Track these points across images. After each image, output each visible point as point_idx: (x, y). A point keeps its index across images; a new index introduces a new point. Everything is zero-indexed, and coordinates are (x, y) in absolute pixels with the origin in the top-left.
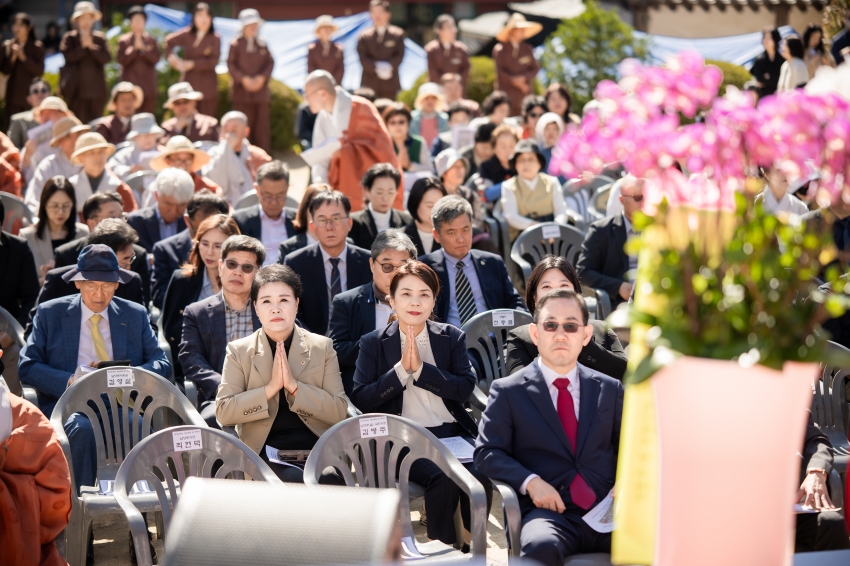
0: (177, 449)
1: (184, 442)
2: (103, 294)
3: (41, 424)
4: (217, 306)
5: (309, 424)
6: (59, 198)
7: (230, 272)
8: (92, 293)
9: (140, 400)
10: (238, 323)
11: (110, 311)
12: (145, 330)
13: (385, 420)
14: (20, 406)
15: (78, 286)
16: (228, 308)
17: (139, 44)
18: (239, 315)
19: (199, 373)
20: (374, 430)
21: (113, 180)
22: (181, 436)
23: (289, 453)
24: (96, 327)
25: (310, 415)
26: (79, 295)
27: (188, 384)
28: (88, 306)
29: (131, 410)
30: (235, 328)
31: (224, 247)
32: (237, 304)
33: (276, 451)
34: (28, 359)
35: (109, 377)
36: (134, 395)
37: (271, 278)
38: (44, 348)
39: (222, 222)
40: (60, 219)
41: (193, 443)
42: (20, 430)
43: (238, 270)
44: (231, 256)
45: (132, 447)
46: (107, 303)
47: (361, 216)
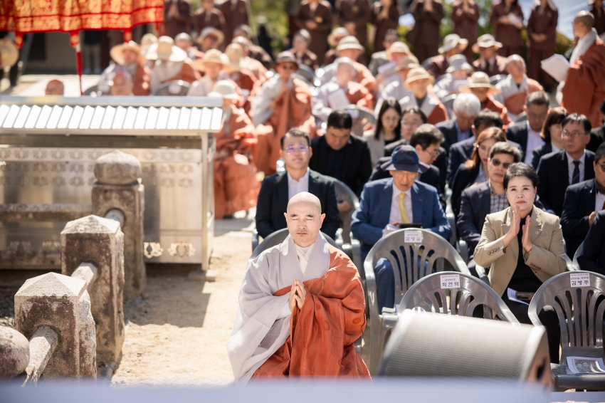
0: (442, 287)
1: (447, 282)
2: (408, 180)
3: (349, 266)
4: (485, 191)
5: (538, 275)
6: (391, 113)
7: (495, 167)
8: (400, 179)
9: (426, 252)
10: (499, 203)
11: (412, 191)
12: (435, 205)
13: (589, 276)
14: (335, 253)
15: (391, 173)
16: (492, 192)
17: (466, 8)
18: (500, 197)
19: (470, 235)
20: (580, 282)
21: (433, 101)
22: (446, 278)
23: (523, 294)
24: (401, 202)
25: (540, 269)
26: (392, 179)
27: (462, 242)
28: (398, 187)
29: (419, 257)
30: (496, 206)
31: (492, 150)
32: (498, 189)
33: (514, 292)
34: (357, 220)
35: (406, 235)
36: (422, 248)
37: (517, 174)
38: (368, 213)
39: (495, 133)
40: (391, 127)
41: (453, 284)
42: (334, 269)
43: (500, 167)
44: (496, 157)
45: (413, 283)
46: (410, 185)
47: (598, 132)
